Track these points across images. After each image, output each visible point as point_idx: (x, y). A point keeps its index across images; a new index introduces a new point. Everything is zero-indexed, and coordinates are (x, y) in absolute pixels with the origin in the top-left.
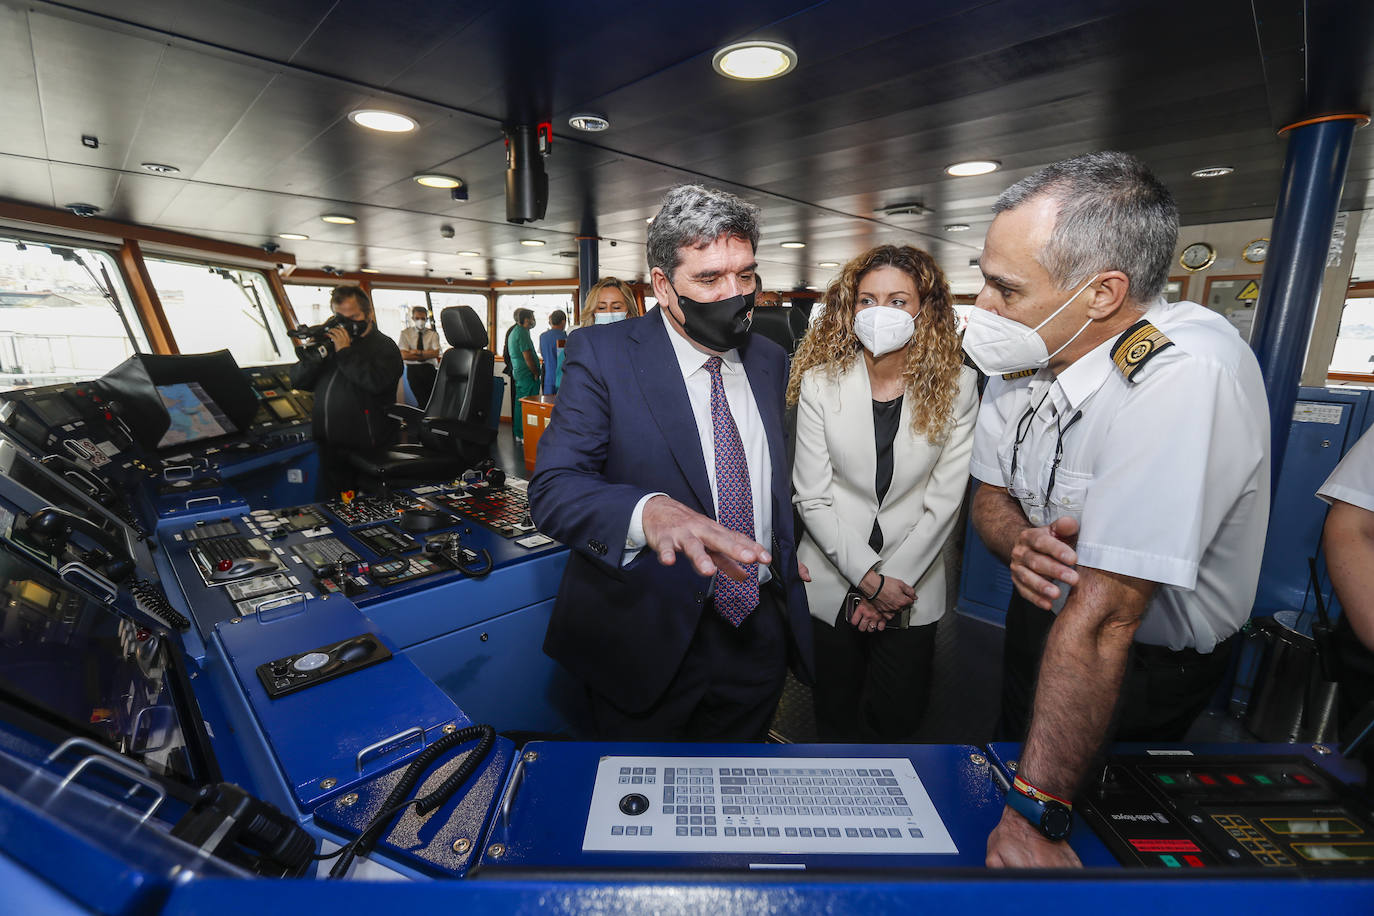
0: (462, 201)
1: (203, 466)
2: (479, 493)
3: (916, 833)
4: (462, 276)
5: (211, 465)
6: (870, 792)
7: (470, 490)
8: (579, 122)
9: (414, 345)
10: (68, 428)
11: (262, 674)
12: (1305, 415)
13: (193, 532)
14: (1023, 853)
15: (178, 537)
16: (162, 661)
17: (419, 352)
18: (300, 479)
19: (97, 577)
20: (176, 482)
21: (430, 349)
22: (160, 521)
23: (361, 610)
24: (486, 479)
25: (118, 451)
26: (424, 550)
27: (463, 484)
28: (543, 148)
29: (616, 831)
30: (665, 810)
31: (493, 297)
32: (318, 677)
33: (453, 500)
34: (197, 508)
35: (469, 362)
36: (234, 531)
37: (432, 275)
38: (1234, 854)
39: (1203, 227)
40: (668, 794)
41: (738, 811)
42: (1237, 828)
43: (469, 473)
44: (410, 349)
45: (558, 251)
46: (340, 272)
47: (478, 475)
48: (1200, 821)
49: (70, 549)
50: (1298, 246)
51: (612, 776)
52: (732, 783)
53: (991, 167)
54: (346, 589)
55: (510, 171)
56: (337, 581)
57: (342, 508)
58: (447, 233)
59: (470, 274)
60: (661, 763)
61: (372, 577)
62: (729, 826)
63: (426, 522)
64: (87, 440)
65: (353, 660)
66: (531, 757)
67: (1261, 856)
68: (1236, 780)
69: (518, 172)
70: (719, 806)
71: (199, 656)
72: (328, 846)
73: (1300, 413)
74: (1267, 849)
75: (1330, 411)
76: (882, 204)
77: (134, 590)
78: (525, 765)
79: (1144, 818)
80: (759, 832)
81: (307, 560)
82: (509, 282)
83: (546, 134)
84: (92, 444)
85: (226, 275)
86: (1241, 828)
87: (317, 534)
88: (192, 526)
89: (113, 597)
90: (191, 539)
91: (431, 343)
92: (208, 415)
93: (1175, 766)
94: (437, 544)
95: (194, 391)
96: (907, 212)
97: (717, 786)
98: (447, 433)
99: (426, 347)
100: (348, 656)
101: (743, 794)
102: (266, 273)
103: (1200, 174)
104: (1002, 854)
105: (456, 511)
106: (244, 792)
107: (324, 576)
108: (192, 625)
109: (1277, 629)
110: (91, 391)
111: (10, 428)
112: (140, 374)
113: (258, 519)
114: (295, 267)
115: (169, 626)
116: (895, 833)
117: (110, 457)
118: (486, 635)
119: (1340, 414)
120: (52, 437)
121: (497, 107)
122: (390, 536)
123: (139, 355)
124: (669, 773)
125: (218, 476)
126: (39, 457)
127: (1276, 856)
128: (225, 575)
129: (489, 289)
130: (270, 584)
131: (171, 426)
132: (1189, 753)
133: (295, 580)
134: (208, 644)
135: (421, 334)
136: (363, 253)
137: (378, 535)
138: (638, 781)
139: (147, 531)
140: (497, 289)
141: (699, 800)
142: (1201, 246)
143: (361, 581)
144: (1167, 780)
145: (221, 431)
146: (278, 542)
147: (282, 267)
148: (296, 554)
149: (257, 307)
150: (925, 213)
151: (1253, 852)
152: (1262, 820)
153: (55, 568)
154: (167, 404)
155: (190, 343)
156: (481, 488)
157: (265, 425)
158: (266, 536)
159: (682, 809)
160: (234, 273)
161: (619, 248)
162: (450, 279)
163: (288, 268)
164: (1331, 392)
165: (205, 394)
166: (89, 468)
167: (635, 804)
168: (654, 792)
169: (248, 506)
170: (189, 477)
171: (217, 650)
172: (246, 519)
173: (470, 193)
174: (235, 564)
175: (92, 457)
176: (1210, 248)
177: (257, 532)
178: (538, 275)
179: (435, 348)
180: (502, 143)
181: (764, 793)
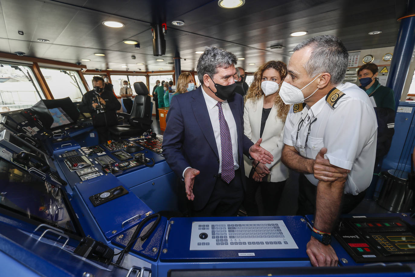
0: (138, 48)
1: (65, 134)
2: (148, 140)
3: (286, 243)
4: (138, 70)
5: (67, 133)
6: (272, 231)
7: (146, 139)
8: (175, 23)
9: (125, 92)
10: (23, 123)
11: (91, 199)
12: (401, 110)
13: (64, 155)
14: (318, 249)
15: (60, 156)
16: (60, 194)
17: (126, 95)
18: (94, 136)
19: (39, 171)
20: (58, 139)
21: (130, 94)
22: (54, 151)
23: (117, 178)
24: (150, 135)
25: (39, 130)
26: (134, 159)
27: (144, 137)
28: (164, 32)
29: (199, 244)
30: (213, 237)
31: (148, 77)
32: (107, 200)
33: (141, 142)
34: (65, 147)
35: (143, 99)
36: (76, 154)
37: (129, 70)
38: (379, 247)
39: (370, 49)
40: (213, 233)
41: (234, 237)
42: (380, 239)
43: (145, 133)
44: (123, 94)
45: (168, 62)
46: (100, 70)
47: (148, 134)
48: (369, 238)
49: (30, 163)
50: (402, 57)
51: (196, 228)
52: (231, 229)
53: (305, 33)
54: (112, 171)
55: (154, 40)
56: (109, 169)
57: (108, 145)
58: (133, 58)
59: (141, 70)
60: (210, 223)
61: (119, 167)
62: (231, 242)
63: (133, 150)
64: (29, 127)
65: (117, 194)
66: (172, 222)
67: (387, 248)
68: (379, 225)
69: (156, 40)
70: (228, 236)
71: (71, 193)
72: (117, 251)
73: (399, 110)
74: (389, 246)
75: (408, 109)
76: (270, 46)
77: (50, 174)
78: (171, 225)
79: (352, 237)
80: (240, 243)
81: (100, 163)
82: (153, 72)
83: (164, 27)
84: (31, 128)
85: (66, 73)
86: (381, 239)
87: (102, 154)
88: (64, 153)
89: (45, 177)
90: (64, 157)
91: (130, 92)
92: (64, 117)
93: (361, 221)
94: (138, 157)
95: (60, 110)
96: (277, 48)
97: (227, 230)
98: (137, 122)
99: (128, 93)
100: (115, 193)
101: (235, 232)
102: (78, 72)
103: (371, 33)
104: (311, 249)
105: (142, 146)
106: (94, 240)
107: (105, 167)
108: (68, 183)
109: (388, 175)
110: (29, 112)
111: (6, 125)
112: (43, 106)
113: (83, 150)
114: (86, 69)
115: (61, 184)
116: (280, 243)
117: (37, 132)
118: (154, 183)
119: (411, 110)
120: (19, 126)
121: (148, 19)
122: (123, 154)
123: (42, 100)
124: (213, 226)
125: (70, 136)
126: (17, 134)
127: (391, 248)
128: (76, 168)
129: (146, 74)
130: (89, 170)
131: (54, 121)
132: (365, 217)
133: (97, 169)
134: (73, 190)
135: (127, 89)
136: (107, 65)
137: (120, 154)
138: (204, 229)
139: (50, 154)
140: (149, 74)
141: (222, 234)
142: (369, 56)
143: (116, 169)
144: (359, 225)
145: (69, 122)
146: (90, 157)
147: (82, 69)
148: (96, 161)
149: (76, 83)
150: (283, 48)
151: (385, 247)
152: (387, 237)
153: (27, 170)
154: (52, 115)
155: (57, 95)
156: (149, 138)
157: (82, 120)
158: (86, 155)
159: (218, 237)
160: (68, 72)
161: (187, 61)
162: (134, 72)
163: (84, 70)
164: (409, 103)
165: (63, 111)
166: (30, 135)
167: (204, 236)
168: (209, 232)
169: (80, 146)
170: (61, 137)
171: (76, 191)
172: (80, 150)
173: (140, 46)
174: (78, 165)
175: (32, 132)
176: (372, 56)
177: (83, 154)
178: (161, 69)
179: (131, 94)
180: (151, 30)
181: (241, 231)
